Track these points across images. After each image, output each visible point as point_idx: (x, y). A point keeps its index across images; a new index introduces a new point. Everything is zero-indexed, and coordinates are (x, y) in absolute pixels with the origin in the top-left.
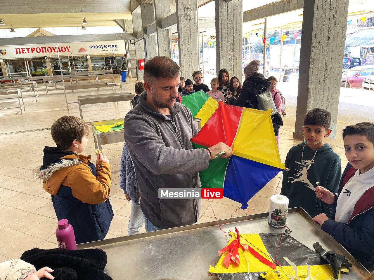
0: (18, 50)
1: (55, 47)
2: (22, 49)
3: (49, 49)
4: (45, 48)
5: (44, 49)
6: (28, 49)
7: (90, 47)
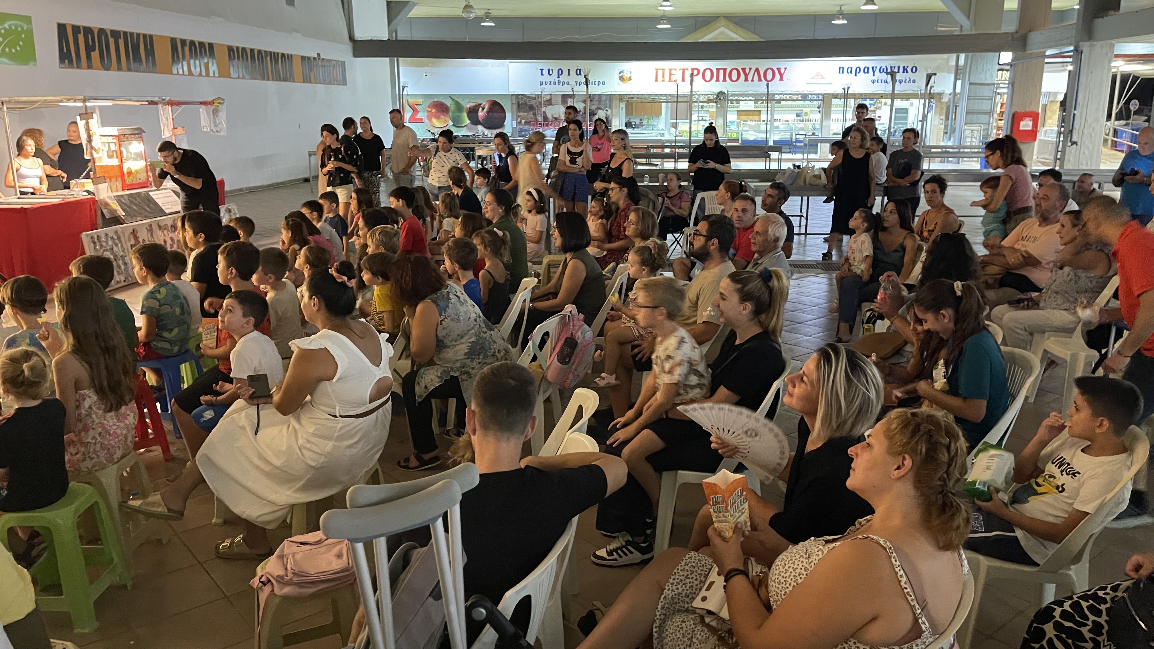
0: (660, 73)
1: (750, 69)
2: (670, 70)
3: (735, 73)
4: (725, 70)
5: (721, 72)
6: (684, 70)
7: (841, 70)
